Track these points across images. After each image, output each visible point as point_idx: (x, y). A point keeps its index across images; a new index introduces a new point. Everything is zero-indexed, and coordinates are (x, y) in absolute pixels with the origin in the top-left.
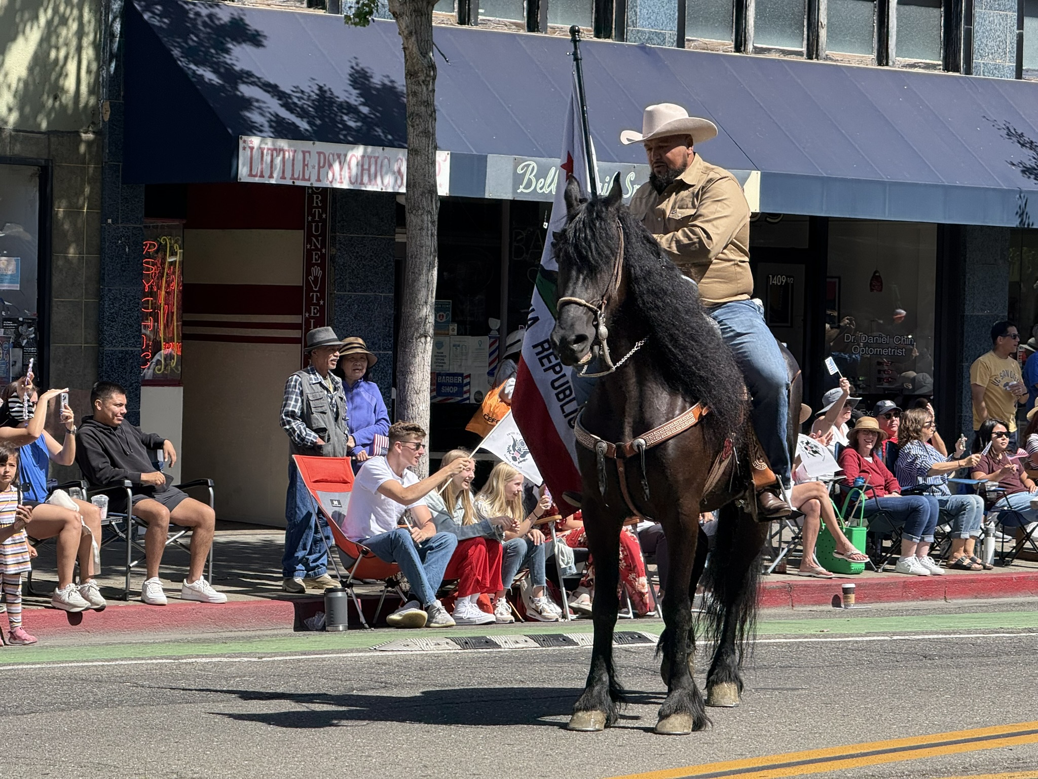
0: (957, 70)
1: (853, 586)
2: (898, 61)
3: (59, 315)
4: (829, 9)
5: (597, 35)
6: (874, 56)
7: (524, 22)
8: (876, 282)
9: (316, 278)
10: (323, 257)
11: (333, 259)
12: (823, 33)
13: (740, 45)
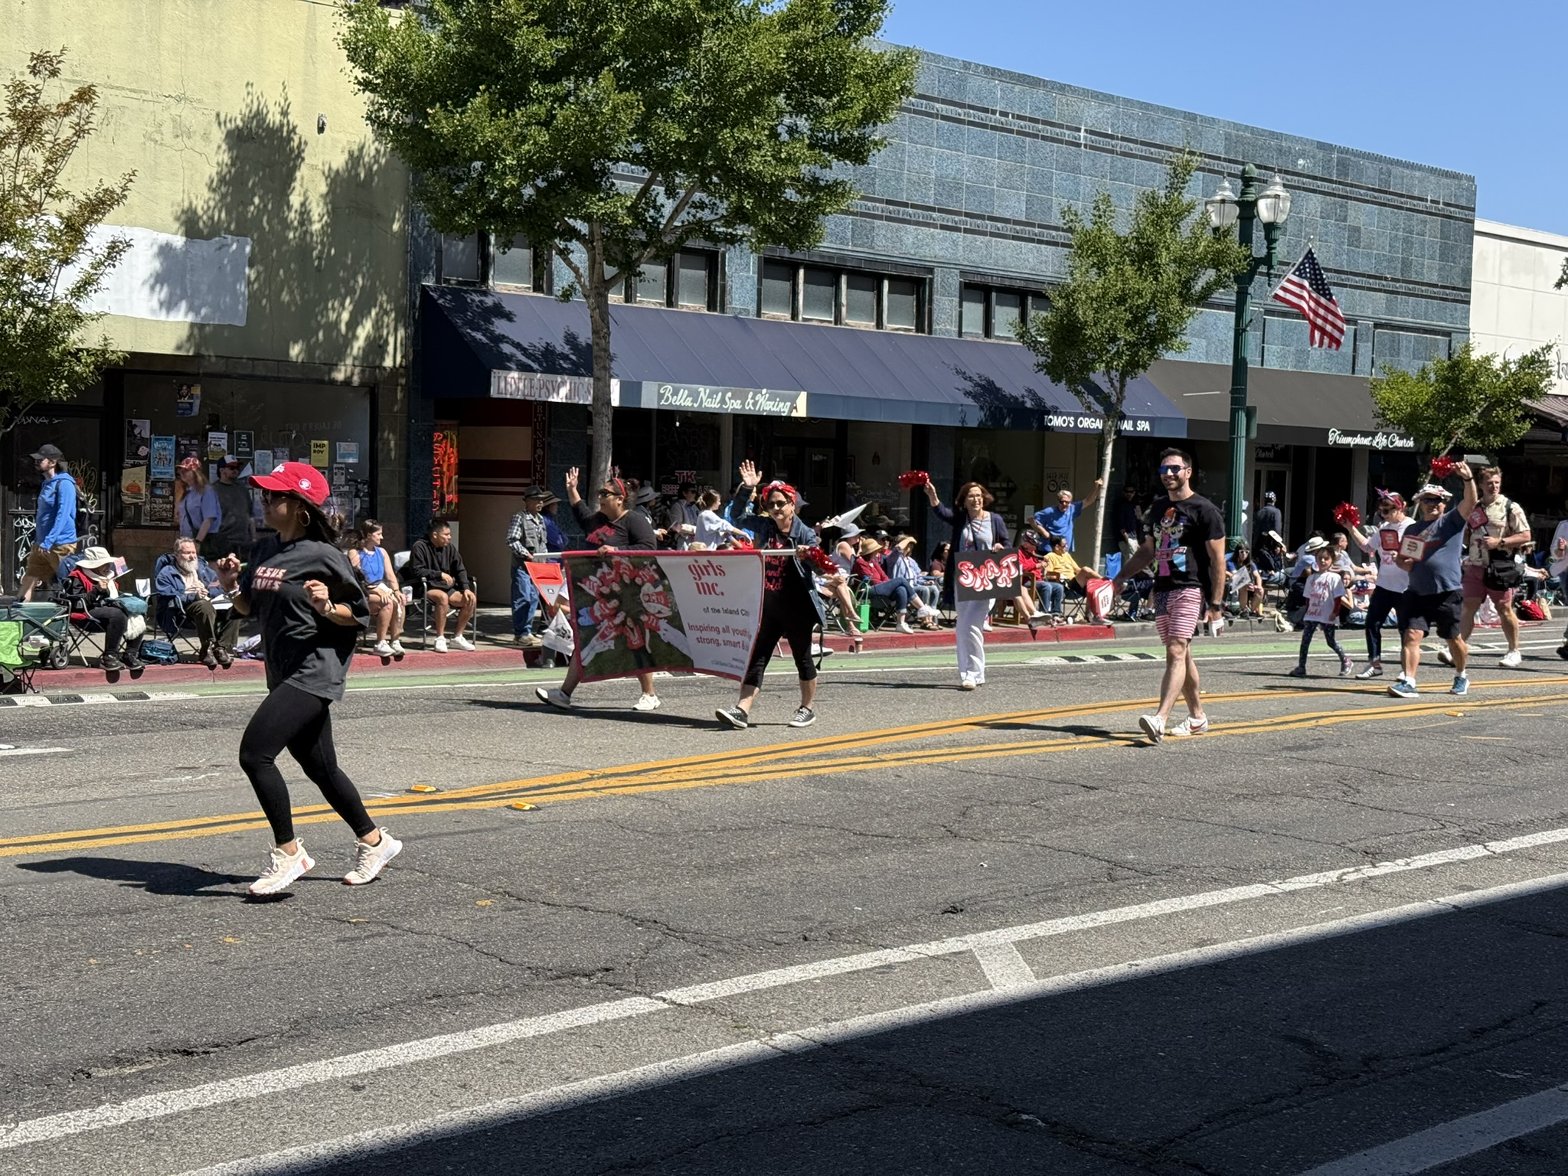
0: (923, 332)
1: (860, 639)
2: (889, 326)
3: (382, 477)
4: (847, 295)
5: (709, 310)
6: (874, 324)
7: (664, 301)
8: (876, 459)
9: (539, 456)
10: (543, 443)
11: (549, 444)
12: (844, 310)
13: (794, 316)
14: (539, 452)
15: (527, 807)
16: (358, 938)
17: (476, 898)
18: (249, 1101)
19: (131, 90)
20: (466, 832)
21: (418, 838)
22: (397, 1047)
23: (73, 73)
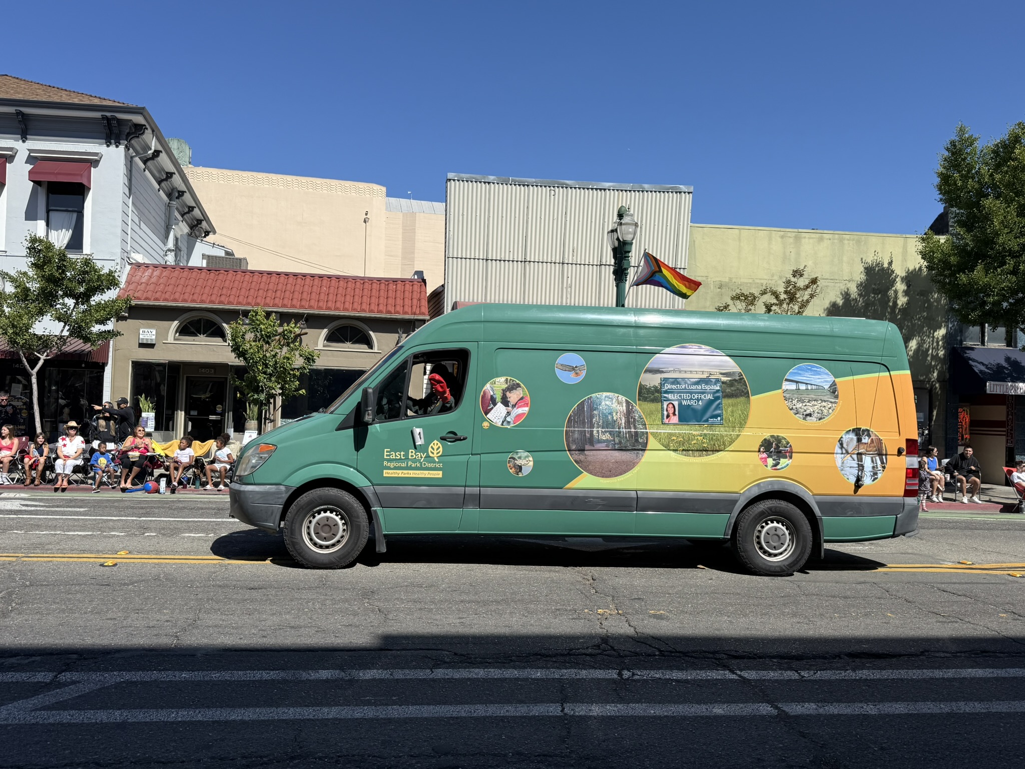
11: (1015, 413)
14: (1010, 417)
15: (1018, 576)
16: (945, 622)
17: (998, 612)
18: (907, 679)
19: (832, 279)
20: (989, 583)
21: (966, 583)
22: (970, 670)
23: (809, 276)
